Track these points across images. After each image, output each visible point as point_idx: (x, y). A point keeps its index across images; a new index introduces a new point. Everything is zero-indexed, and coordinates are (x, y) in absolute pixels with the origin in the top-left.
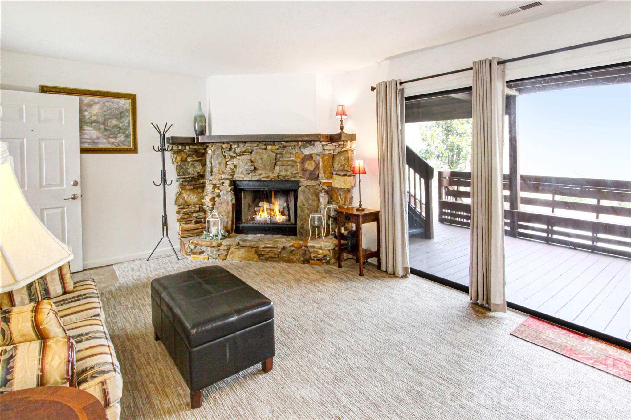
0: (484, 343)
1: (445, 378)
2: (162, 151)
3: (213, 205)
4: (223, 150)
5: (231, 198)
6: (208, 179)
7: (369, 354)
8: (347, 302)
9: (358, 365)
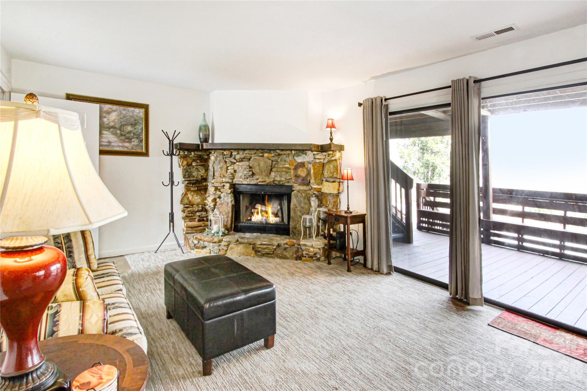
0: (465, 331)
1: (430, 359)
2: (170, 155)
3: (215, 205)
4: (224, 156)
5: (231, 200)
6: (211, 182)
7: (360, 337)
8: (337, 293)
9: (351, 345)
